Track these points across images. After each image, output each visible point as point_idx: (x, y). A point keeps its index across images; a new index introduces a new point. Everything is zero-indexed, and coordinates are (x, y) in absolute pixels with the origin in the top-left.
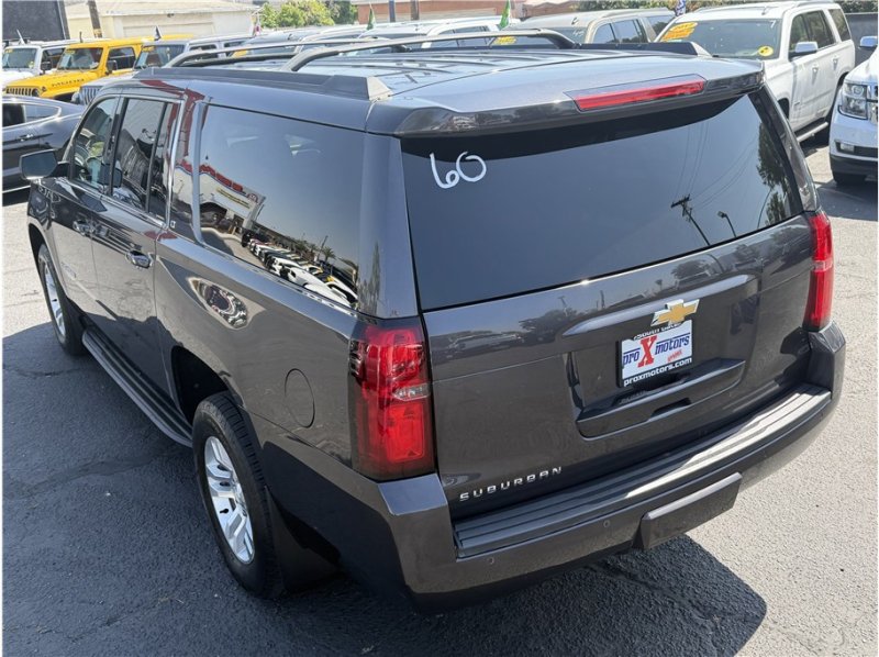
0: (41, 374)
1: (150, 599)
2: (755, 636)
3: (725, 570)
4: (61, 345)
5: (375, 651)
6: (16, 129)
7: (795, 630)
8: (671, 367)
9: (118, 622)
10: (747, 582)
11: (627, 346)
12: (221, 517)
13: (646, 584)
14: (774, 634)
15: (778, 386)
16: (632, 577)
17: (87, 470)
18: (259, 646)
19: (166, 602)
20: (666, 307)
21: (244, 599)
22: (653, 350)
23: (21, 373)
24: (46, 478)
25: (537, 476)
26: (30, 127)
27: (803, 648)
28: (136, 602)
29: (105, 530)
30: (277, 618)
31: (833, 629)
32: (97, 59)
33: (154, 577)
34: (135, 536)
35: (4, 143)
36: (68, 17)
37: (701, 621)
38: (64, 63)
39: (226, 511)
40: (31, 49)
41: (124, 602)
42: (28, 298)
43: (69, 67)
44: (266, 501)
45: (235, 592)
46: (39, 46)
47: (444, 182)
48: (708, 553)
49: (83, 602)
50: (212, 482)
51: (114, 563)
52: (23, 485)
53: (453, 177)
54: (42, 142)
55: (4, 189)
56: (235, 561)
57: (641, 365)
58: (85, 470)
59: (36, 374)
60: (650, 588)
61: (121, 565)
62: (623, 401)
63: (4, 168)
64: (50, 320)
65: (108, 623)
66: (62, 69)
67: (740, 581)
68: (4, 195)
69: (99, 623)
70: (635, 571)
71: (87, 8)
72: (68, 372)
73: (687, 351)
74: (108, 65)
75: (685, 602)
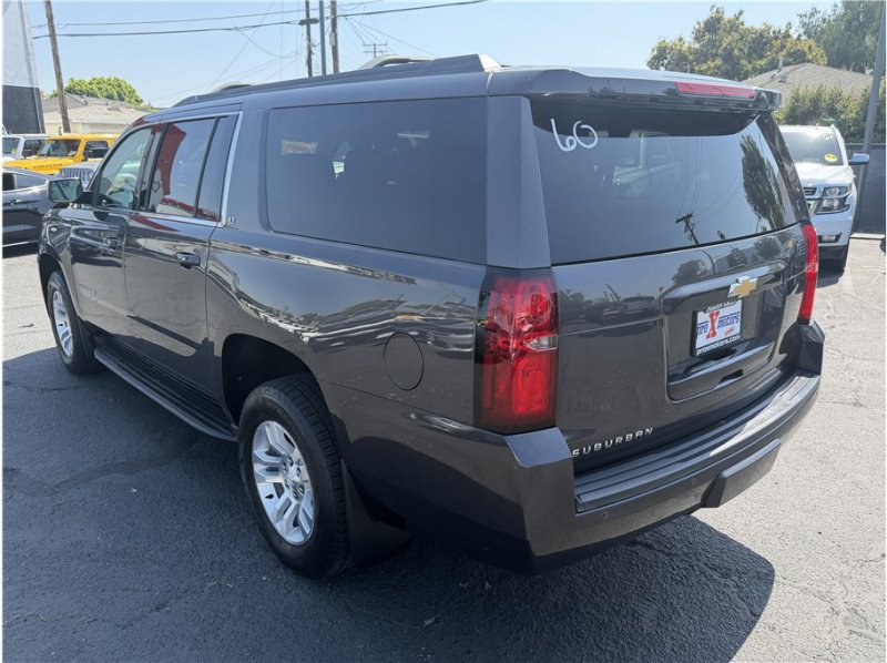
0: (47, 389)
1: (197, 584)
2: (774, 590)
3: (724, 537)
4: (66, 365)
5: (436, 622)
6: (11, 193)
7: (804, 584)
8: (727, 341)
9: (168, 608)
10: (747, 546)
11: (702, 317)
12: (265, 502)
13: (663, 551)
14: (788, 588)
15: (779, 372)
16: (649, 546)
17: (108, 470)
18: (321, 625)
19: (213, 586)
20: (737, 281)
21: (294, 581)
22: (716, 324)
23: (29, 389)
24: (67, 478)
25: (634, 435)
26: (20, 193)
27: (817, 599)
28: (183, 586)
29: (137, 522)
30: (331, 597)
31: (835, 582)
32: (76, 148)
33: (196, 563)
34: (169, 527)
35: (4, 205)
36: (46, 121)
37: (722, 581)
38: (45, 150)
39: (271, 497)
40: (14, 139)
41: (170, 588)
42: (26, 329)
43: (48, 155)
44: (340, 474)
45: (283, 575)
46: (22, 138)
47: (565, 146)
48: (705, 524)
49: (126, 590)
50: (258, 468)
51: (152, 552)
52: (44, 484)
53: (571, 142)
54: (30, 207)
55: (4, 242)
56: (283, 544)
57: (708, 337)
58: (106, 470)
59: (42, 389)
60: (667, 555)
61: (160, 554)
62: (694, 370)
63: (4, 225)
64: (54, 345)
65: (158, 609)
66: (43, 155)
67: (741, 546)
68: (4, 249)
69: (149, 609)
70: (650, 542)
71: (60, 116)
72: (76, 388)
73: (737, 327)
74: (84, 154)
75: (703, 566)
